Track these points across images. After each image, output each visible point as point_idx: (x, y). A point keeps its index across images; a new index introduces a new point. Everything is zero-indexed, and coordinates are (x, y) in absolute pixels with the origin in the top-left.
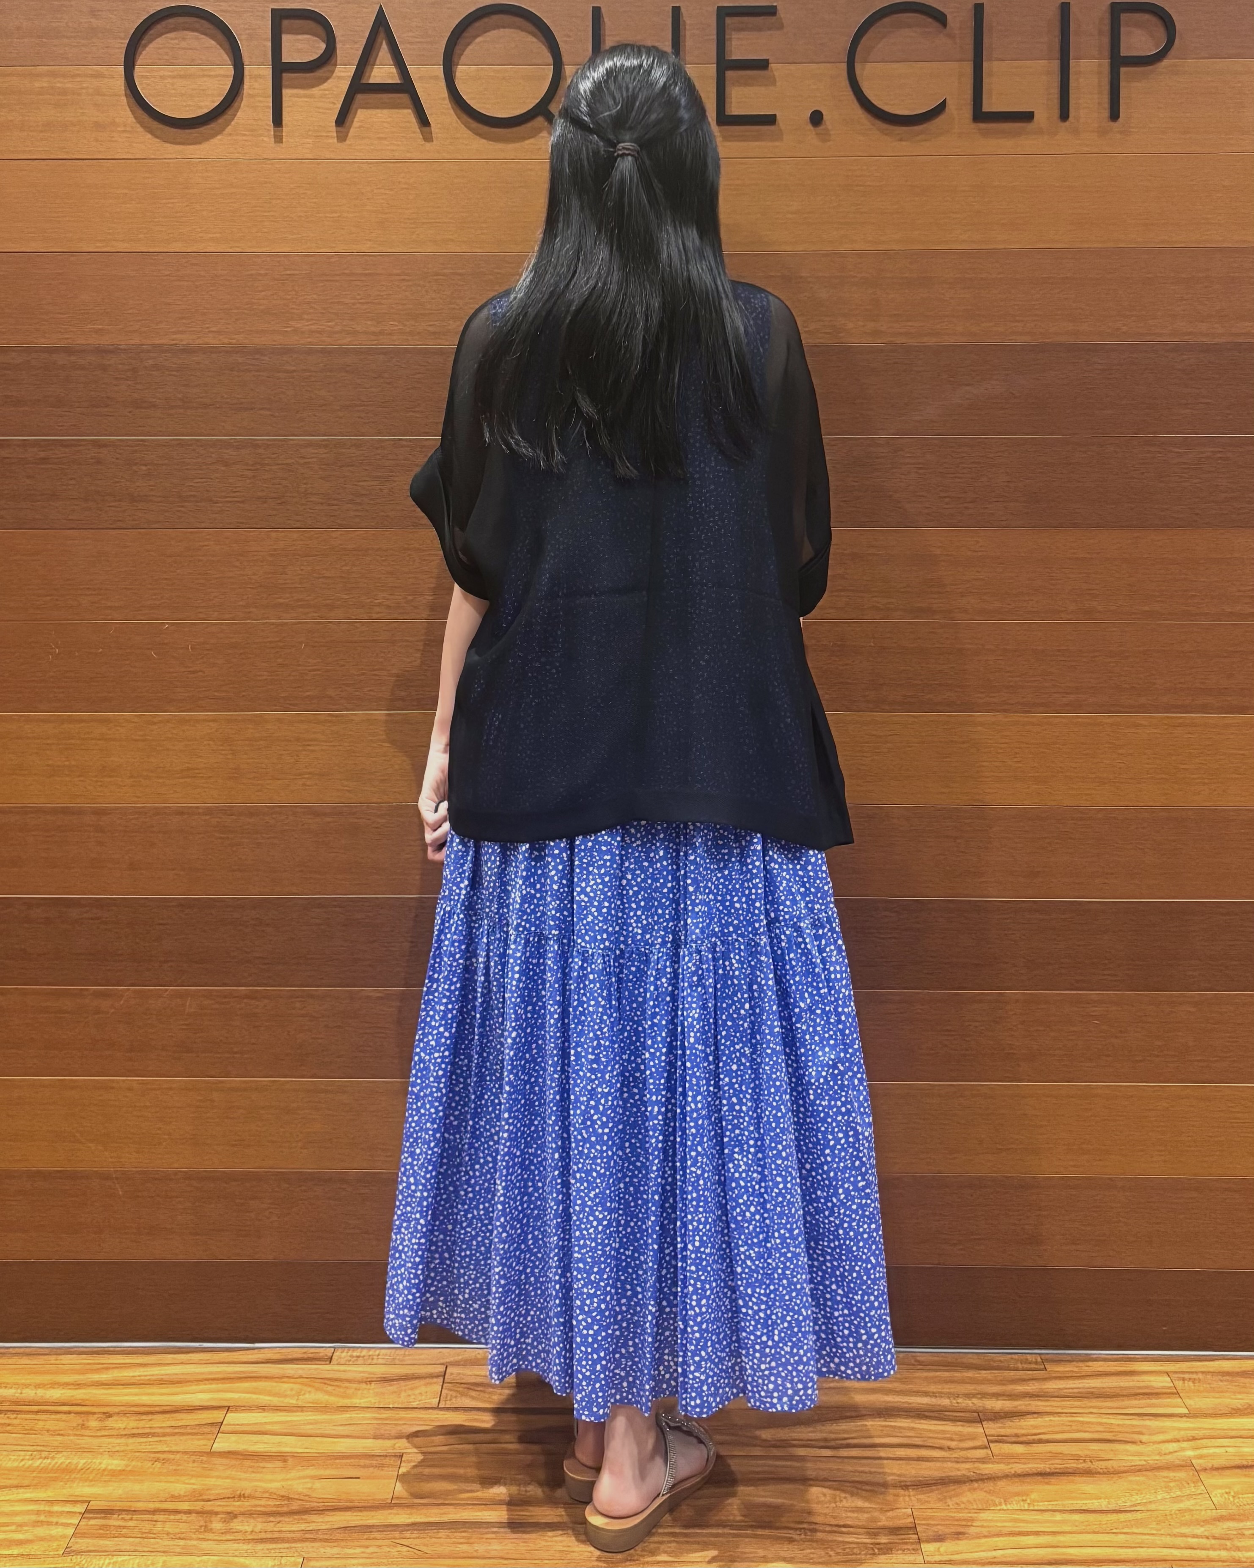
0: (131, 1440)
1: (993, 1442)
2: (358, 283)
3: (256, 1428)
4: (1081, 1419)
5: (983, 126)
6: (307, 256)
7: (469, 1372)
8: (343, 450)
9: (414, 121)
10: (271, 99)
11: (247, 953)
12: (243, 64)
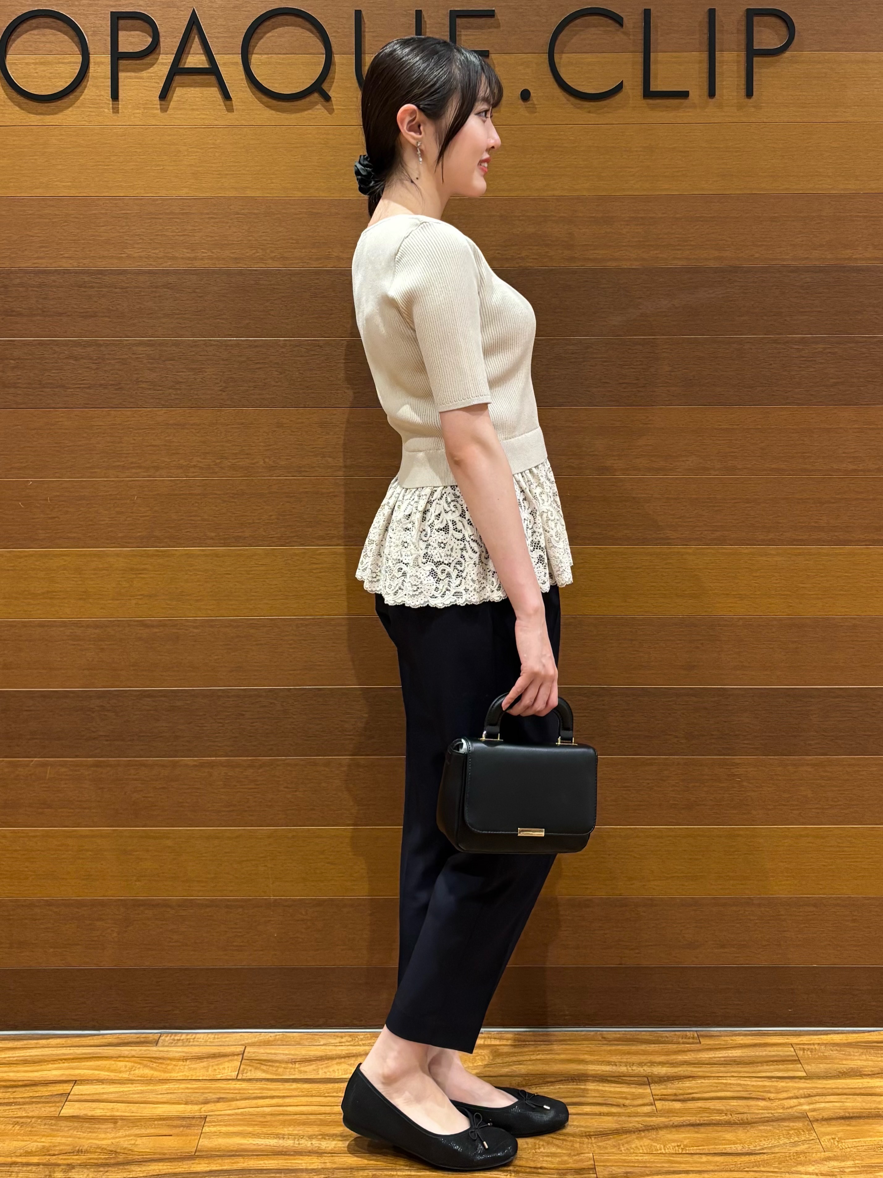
1: (657, 1100)
2: (177, 220)
3: (97, 1097)
4: (725, 1081)
5: (650, 101)
6: (137, 199)
7: (262, 1051)
8: (165, 348)
9: (219, 96)
10: (110, 80)
11: (94, 732)
12: (89, 54)
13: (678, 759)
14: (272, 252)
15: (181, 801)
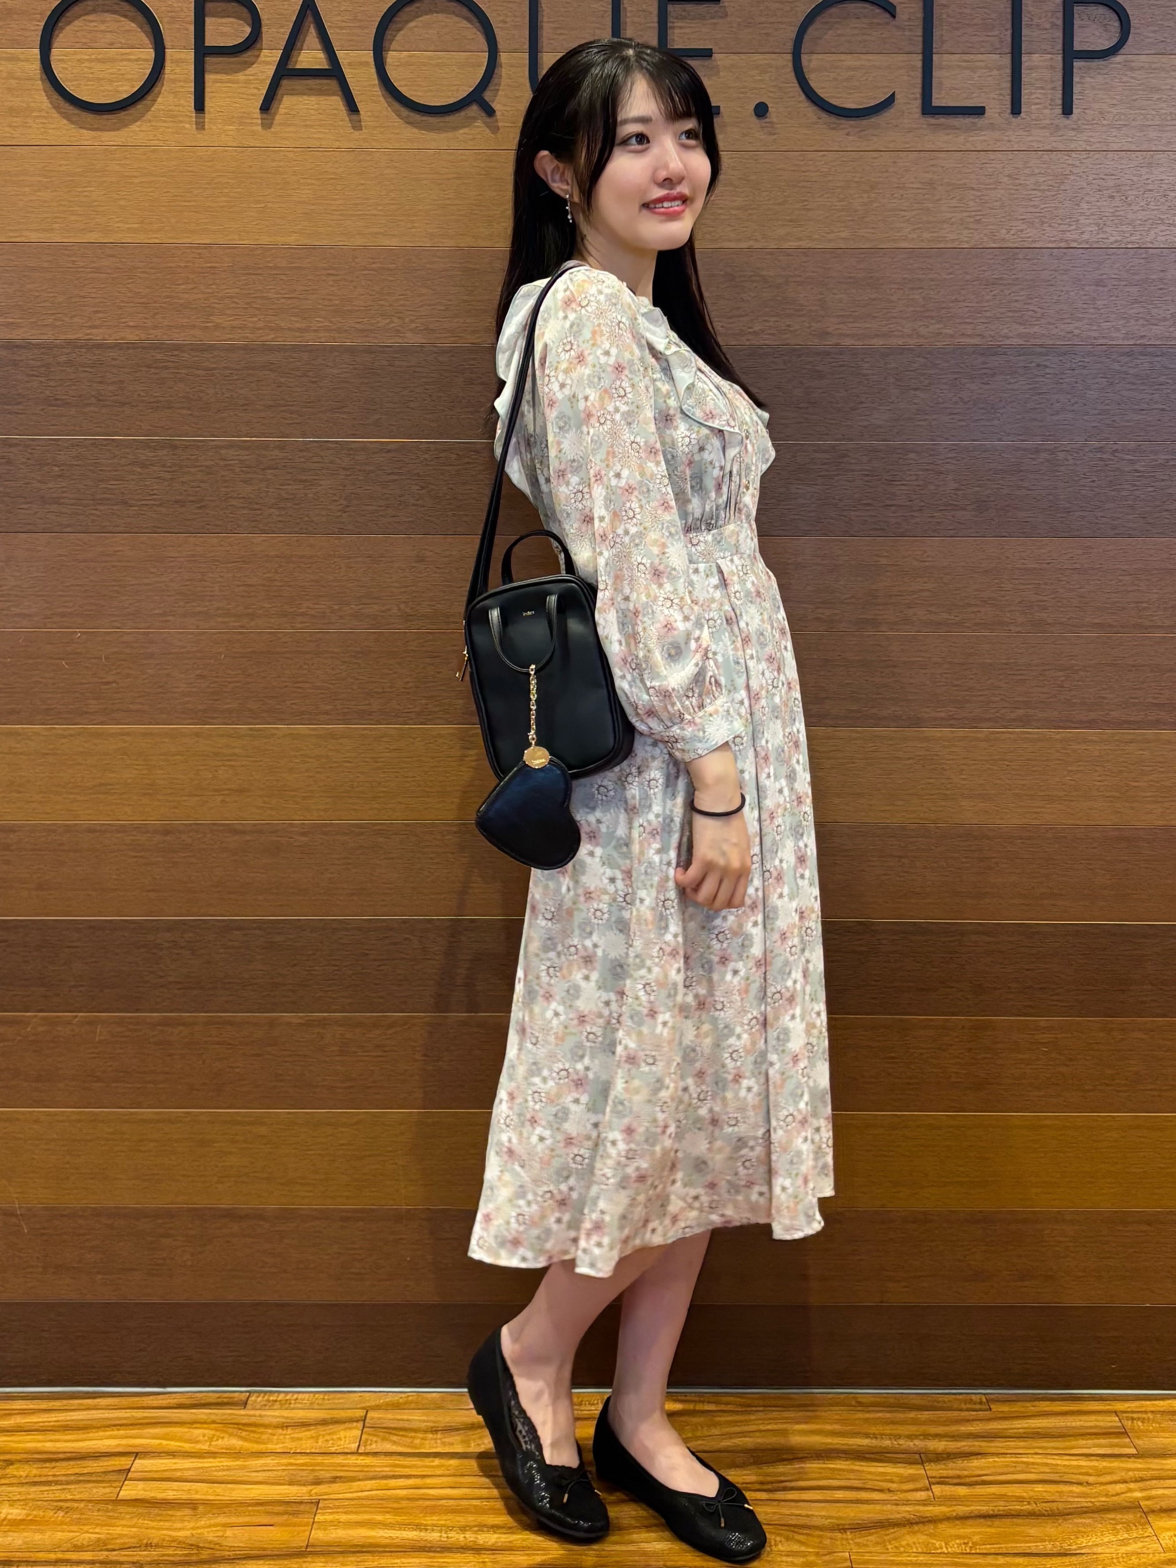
0: (34, 1489)
1: (934, 1484)
2: (283, 277)
3: (167, 1475)
4: (1025, 1460)
5: (932, 121)
6: (228, 248)
7: (390, 1416)
8: (264, 452)
9: (343, 108)
10: (193, 84)
11: (161, 977)
12: (164, 48)
13: (962, 1020)
14: (412, 321)
15: (280, 1072)
